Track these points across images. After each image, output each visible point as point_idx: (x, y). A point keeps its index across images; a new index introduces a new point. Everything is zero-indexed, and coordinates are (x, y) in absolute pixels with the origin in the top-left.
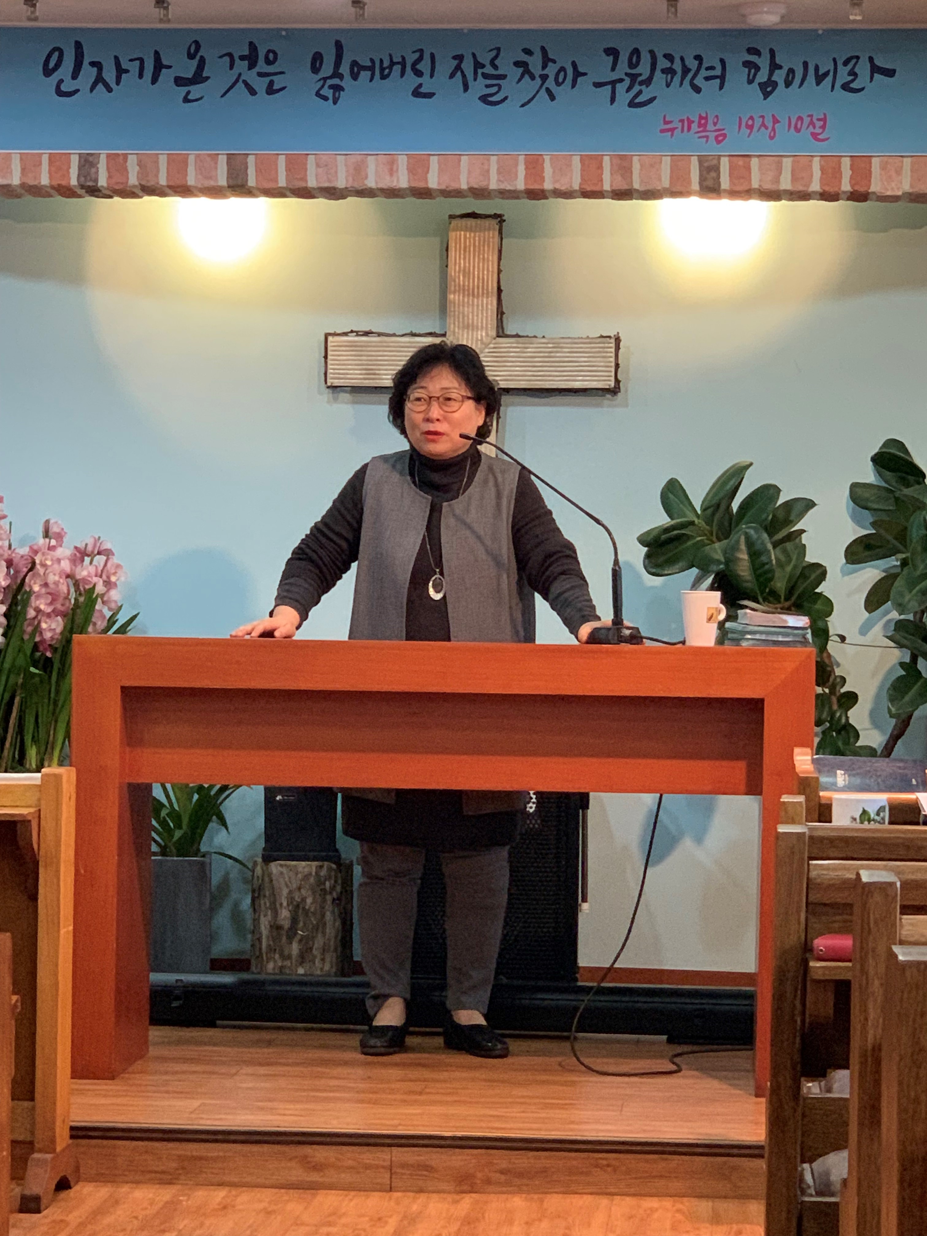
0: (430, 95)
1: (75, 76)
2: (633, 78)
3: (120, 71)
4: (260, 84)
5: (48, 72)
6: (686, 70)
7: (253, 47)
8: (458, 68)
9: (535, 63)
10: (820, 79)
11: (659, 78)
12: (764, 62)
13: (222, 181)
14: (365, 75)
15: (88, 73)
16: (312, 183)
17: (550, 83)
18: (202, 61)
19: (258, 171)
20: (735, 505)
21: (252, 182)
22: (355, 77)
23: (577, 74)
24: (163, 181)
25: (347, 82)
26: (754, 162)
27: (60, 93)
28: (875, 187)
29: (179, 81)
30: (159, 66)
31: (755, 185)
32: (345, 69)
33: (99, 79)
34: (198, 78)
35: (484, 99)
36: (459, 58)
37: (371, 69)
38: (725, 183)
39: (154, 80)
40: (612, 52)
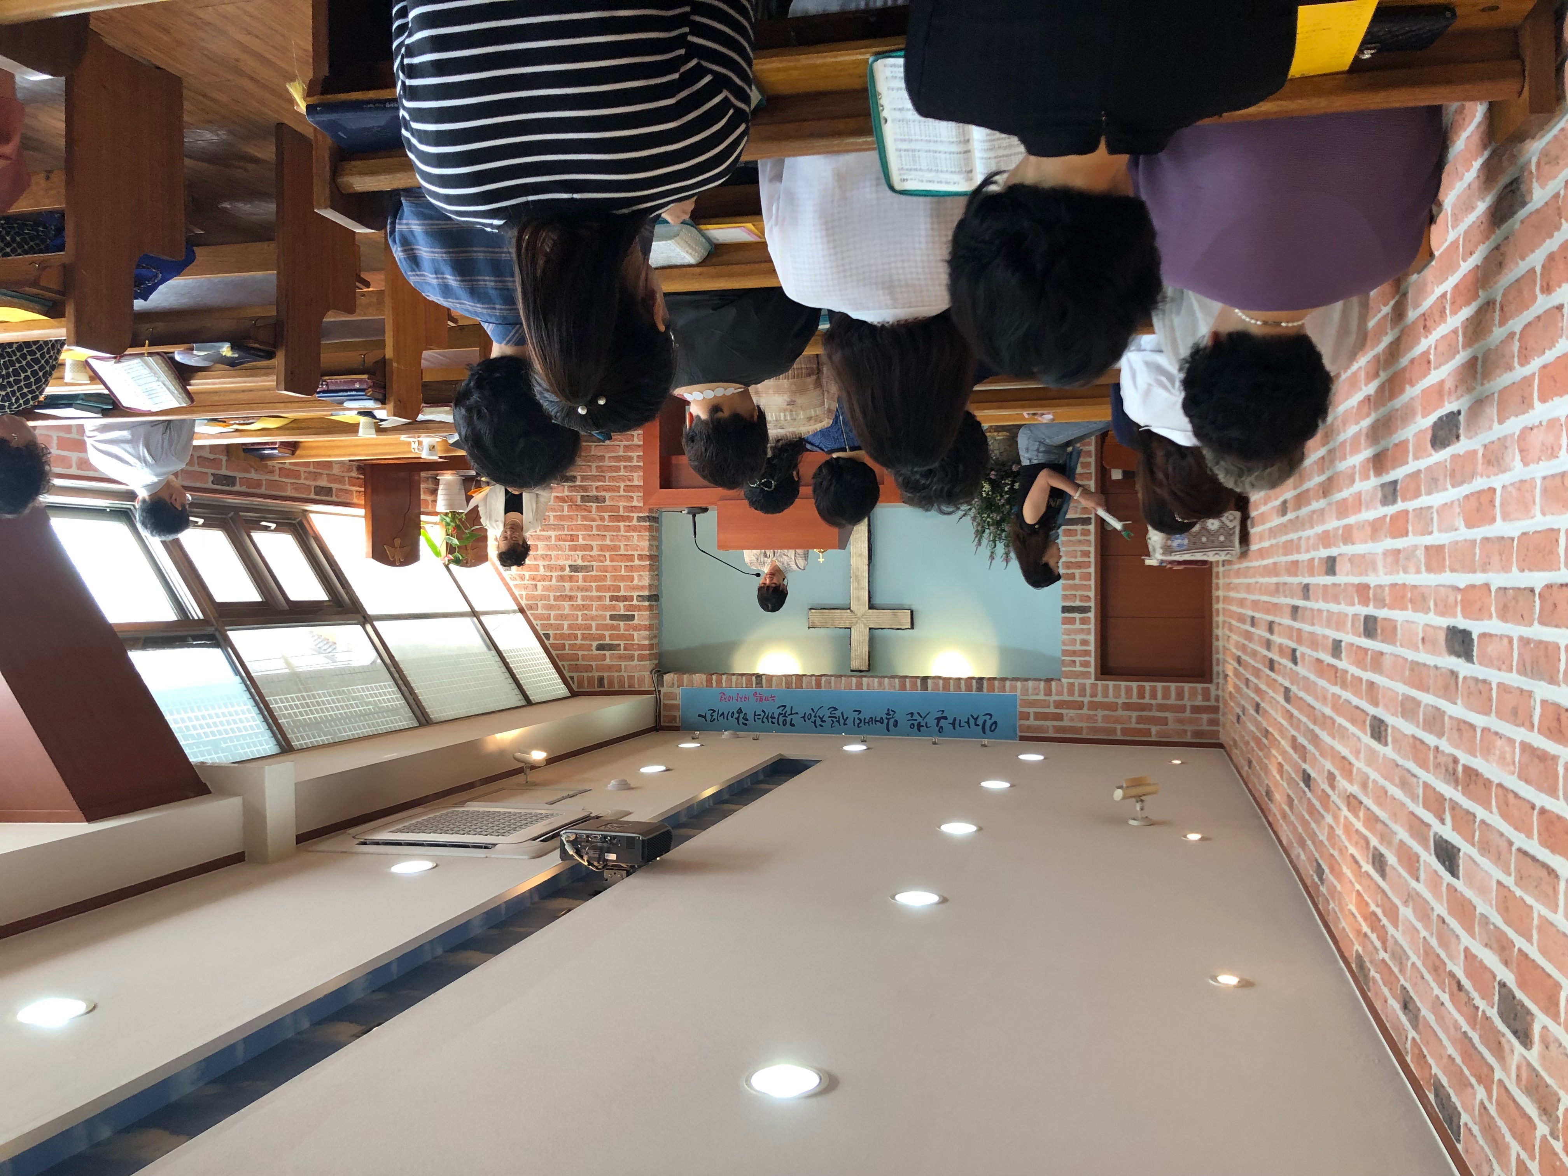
0: (855, 711)
1: (985, 721)
2: (785, 716)
3: (968, 722)
4: (916, 716)
5: (995, 723)
6: (767, 718)
7: (919, 730)
8: (845, 720)
9: (818, 722)
10: (723, 714)
11: (776, 716)
12: (741, 721)
13: (929, 681)
14: (878, 719)
15: (980, 722)
16: (897, 680)
17: (813, 715)
18: (937, 725)
19: (916, 684)
21: (919, 681)
22: (882, 718)
23: (804, 717)
25: (884, 716)
26: (744, 685)
27: (990, 715)
28: (704, 677)
29: (945, 718)
30: (953, 724)
31: (744, 678)
32: (886, 721)
33: (976, 719)
34: (939, 719)
35: (836, 709)
36: (845, 724)
37: (876, 721)
38: (754, 678)
39: (955, 719)
40: (792, 725)
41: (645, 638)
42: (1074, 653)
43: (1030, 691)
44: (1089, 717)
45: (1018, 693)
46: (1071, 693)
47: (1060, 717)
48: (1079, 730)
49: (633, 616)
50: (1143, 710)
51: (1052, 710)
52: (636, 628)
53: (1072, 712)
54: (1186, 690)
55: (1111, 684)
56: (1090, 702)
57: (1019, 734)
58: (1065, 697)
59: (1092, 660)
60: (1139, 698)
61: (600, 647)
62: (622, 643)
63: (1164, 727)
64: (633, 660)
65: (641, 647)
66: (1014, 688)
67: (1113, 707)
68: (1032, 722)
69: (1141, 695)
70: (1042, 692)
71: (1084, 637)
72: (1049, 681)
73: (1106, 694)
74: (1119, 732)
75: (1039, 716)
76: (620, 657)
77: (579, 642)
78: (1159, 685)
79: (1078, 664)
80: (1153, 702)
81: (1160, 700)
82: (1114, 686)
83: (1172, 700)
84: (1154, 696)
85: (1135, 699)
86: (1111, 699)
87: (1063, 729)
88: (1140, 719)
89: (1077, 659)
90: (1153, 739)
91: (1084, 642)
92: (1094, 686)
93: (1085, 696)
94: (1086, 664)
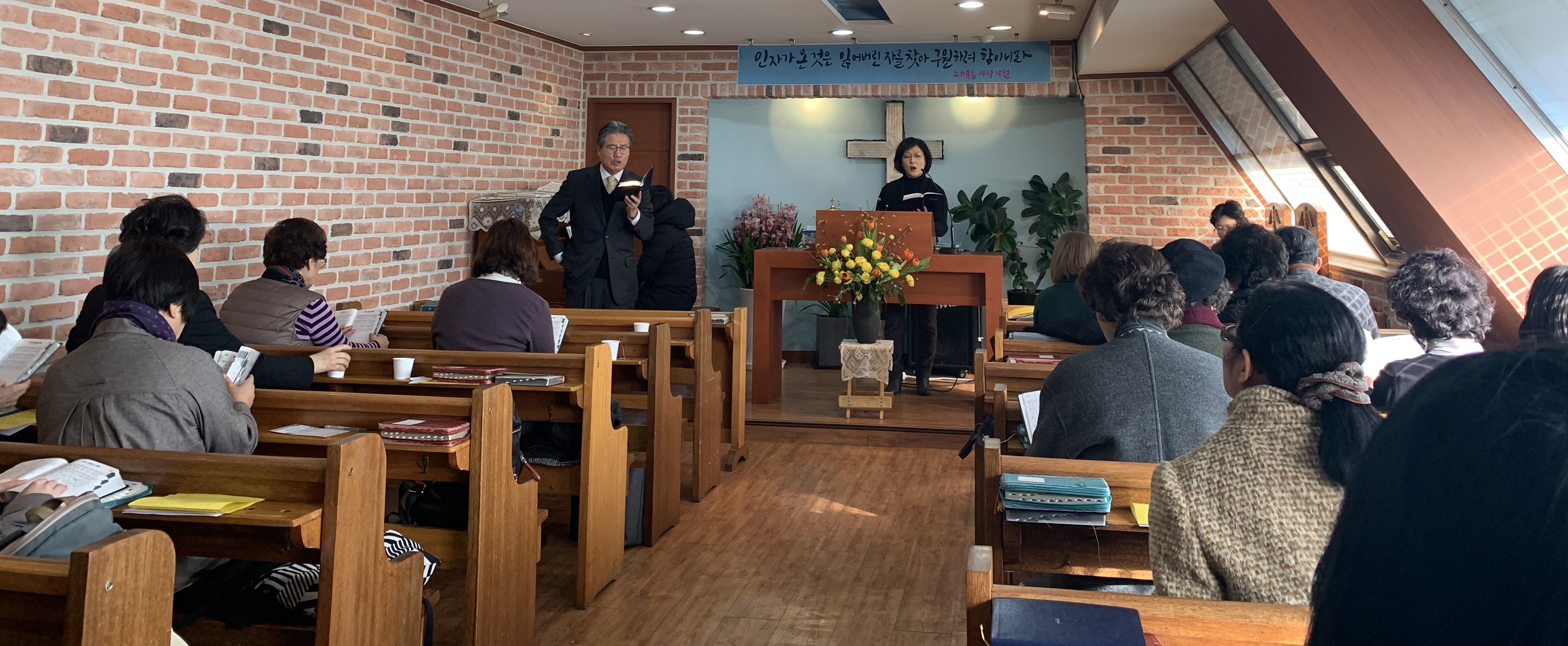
0: (878, 65)
1: (765, 61)
2: (945, 59)
3: (779, 59)
4: (824, 64)
5: (756, 60)
6: (962, 56)
7: (821, 51)
8: (887, 56)
9: (912, 54)
10: (1006, 58)
11: (953, 58)
12: (988, 53)
13: (812, 93)
14: (857, 60)
15: (769, 60)
17: (917, 61)
18: (805, 56)
19: (823, 90)
20: (983, 199)
21: (821, 93)
22: (854, 60)
23: (926, 58)
24: (793, 94)
25: (852, 62)
26: (985, 86)
27: (761, 66)
28: (1026, 93)
29: (798, 62)
30: (791, 58)
32: (851, 57)
33: (773, 62)
34: (804, 61)
35: (896, 67)
36: (888, 53)
37: (859, 57)
38: (976, 93)
39: (790, 62)
40: (937, 50)
41: (1091, 130)
42: (693, 121)
43: (728, 87)
44: (681, 68)
45: (737, 86)
46: (695, 87)
47: (705, 67)
48: (691, 57)
49: (1104, 152)
50: (640, 75)
51: (711, 72)
52: (1100, 140)
53: (695, 71)
54: (607, 93)
55: (664, 96)
56: (681, 80)
57: (738, 51)
58: (700, 83)
59: (678, 115)
60: (643, 85)
61: (1141, 120)
62: (1116, 125)
63: (625, 62)
64: (1103, 108)
65: (1095, 121)
66: (741, 90)
67: (664, 77)
68: (727, 62)
69: (641, 87)
70: (718, 87)
71: (684, 134)
72: (714, 97)
73: (669, 87)
74: (659, 56)
75: (722, 67)
76: (1116, 111)
77: (1164, 126)
78: (628, 96)
79: (689, 112)
80: (632, 82)
81: (628, 83)
82: (661, 94)
83: (618, 84)
84: (632, 87)
85: (646, 84)
86: (664, 83)
87: (702, 57)
88: (643, 67)
89: (690, 115)
90: (633, 52)
91: (684, 130)
92: (677, 94)
93: (685, 85)
94: (683, 111)
